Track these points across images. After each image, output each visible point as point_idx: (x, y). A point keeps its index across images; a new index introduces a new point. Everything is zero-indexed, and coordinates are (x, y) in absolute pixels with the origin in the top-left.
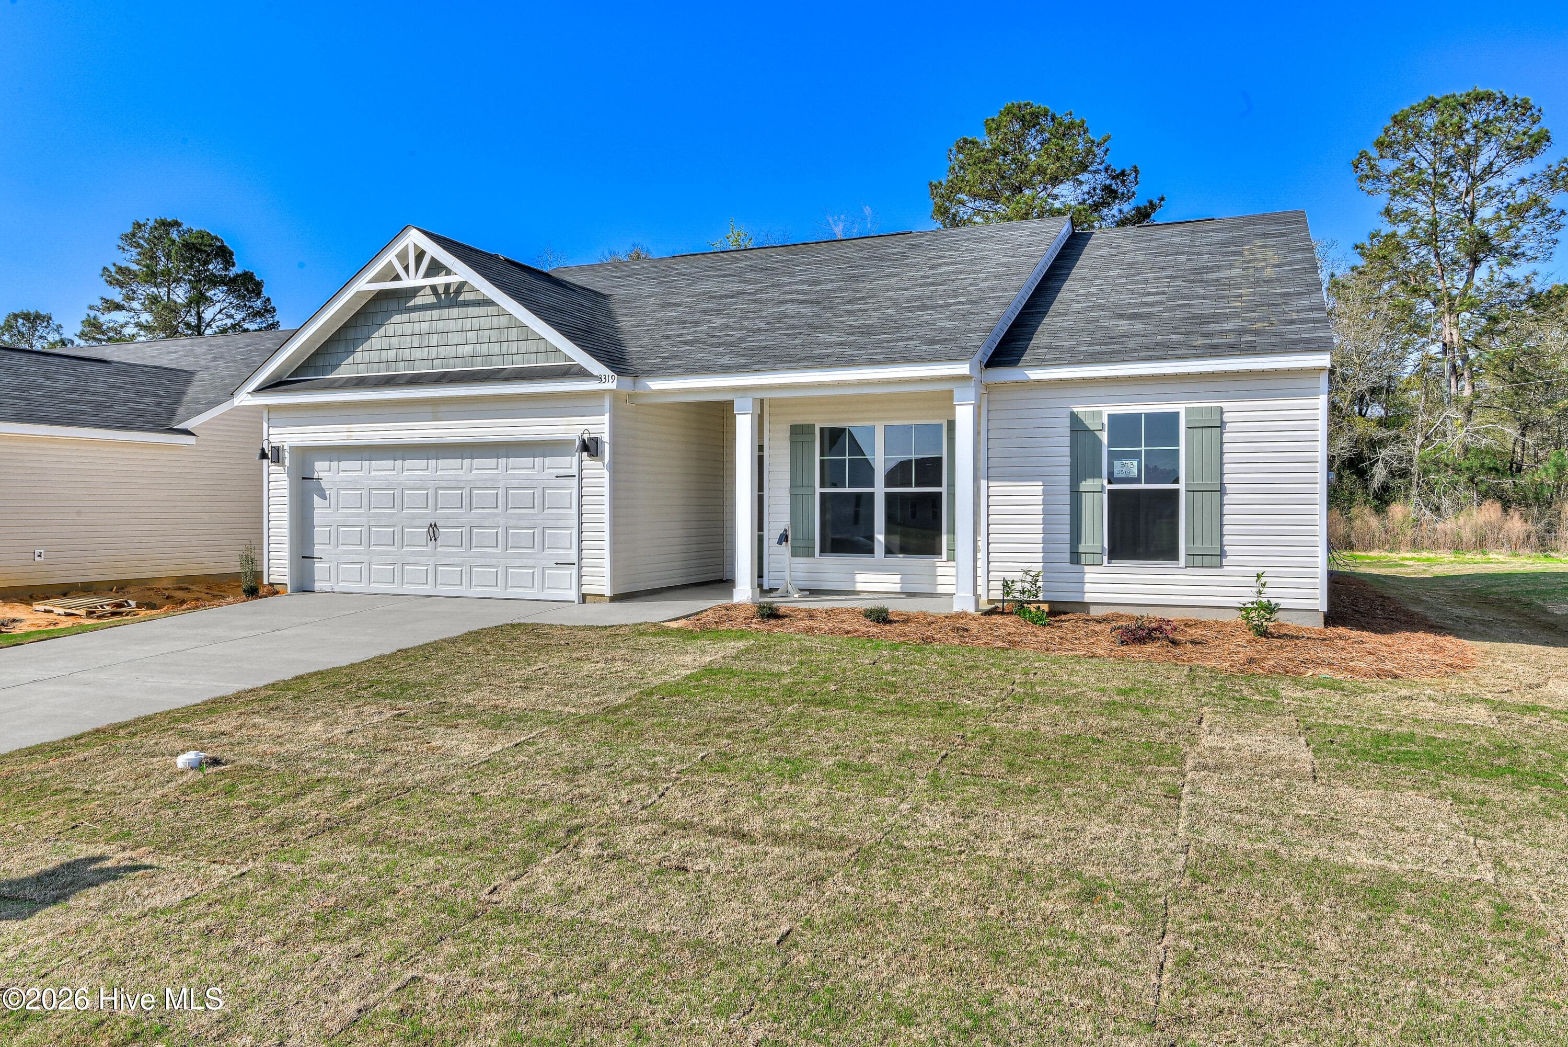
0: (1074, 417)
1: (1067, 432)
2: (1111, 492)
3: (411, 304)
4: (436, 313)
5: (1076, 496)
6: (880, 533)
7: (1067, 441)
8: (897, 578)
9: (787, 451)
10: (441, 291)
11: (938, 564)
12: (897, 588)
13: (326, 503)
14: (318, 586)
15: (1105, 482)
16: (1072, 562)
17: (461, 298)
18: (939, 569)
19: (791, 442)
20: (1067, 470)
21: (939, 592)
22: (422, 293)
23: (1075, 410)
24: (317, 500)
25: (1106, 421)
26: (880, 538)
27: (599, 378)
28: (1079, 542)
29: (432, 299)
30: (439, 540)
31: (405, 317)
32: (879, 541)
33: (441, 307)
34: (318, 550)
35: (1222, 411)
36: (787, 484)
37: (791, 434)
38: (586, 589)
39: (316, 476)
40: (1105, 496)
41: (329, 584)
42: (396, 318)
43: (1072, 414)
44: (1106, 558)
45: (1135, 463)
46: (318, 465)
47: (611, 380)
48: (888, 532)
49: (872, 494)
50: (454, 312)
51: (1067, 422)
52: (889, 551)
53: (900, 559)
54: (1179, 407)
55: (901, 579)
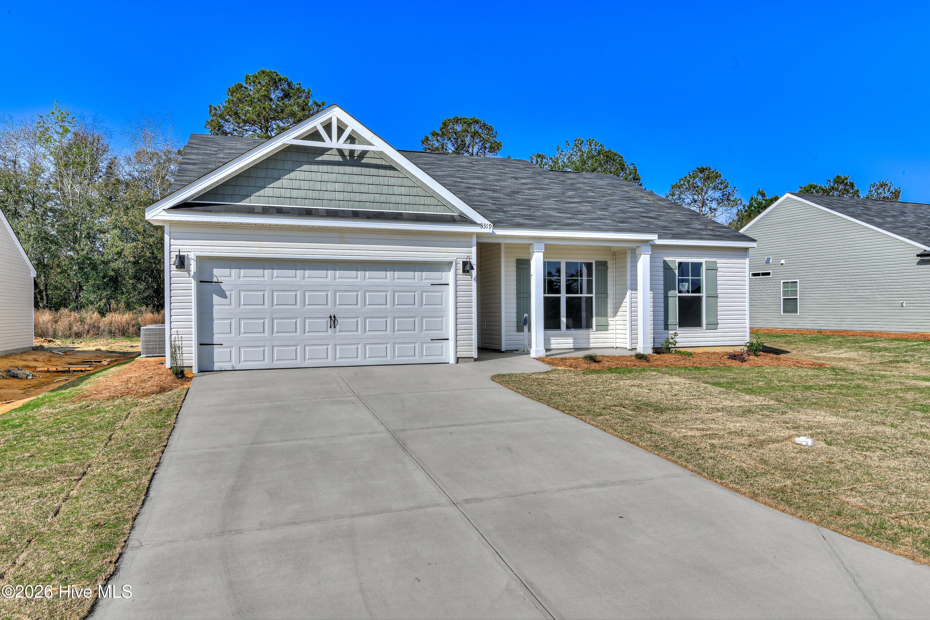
0: (665, 262)
1: (662, 269)
2: (680, 298)
3: (320, 158)
4: (342, 169)
5: (666, 298)
6: (563, 317)
7: (662, 274)
8: (571, 341)
9: (515, 273)
10: (347, 154)
11: (591, 333)
12: (571, 346)
13: (226, 301)
14: (217, 367)
15: (677, 292)
16: (665, 330)
17: (364, 161)
18: (591, 335)
19: (517, 268)
20: (662, 287)
21: (591, 347)
22: (329, 152)
23: (665, 259)
24: (216, 299)
25: (677, 265)
26: (564, 319)
27: (481, 225)
28: (668, 320)
29: (339, 158)
30: (338, 327)
31: (314, 168)
32: (563, 322)
33: (345, 165)
34: (216, 339)
35: (716, 263)
36: (515, 292)
37: (517, 264)
38: (460, 354)
39: (215, 279)
40: (677, 299)
41: (230, 364)
42: (305, 167)
43: (664, 261)
44: (678, 326)
45: (687, 284)
46: (216, 271)
47: (488, 227)
48: (568, 317)
49: (559, 298)
50: (356, 170)
51: (662, 264)
52: (568, 327)
53: (573, 332)
54: (703, 260)
55: (573, 341)
